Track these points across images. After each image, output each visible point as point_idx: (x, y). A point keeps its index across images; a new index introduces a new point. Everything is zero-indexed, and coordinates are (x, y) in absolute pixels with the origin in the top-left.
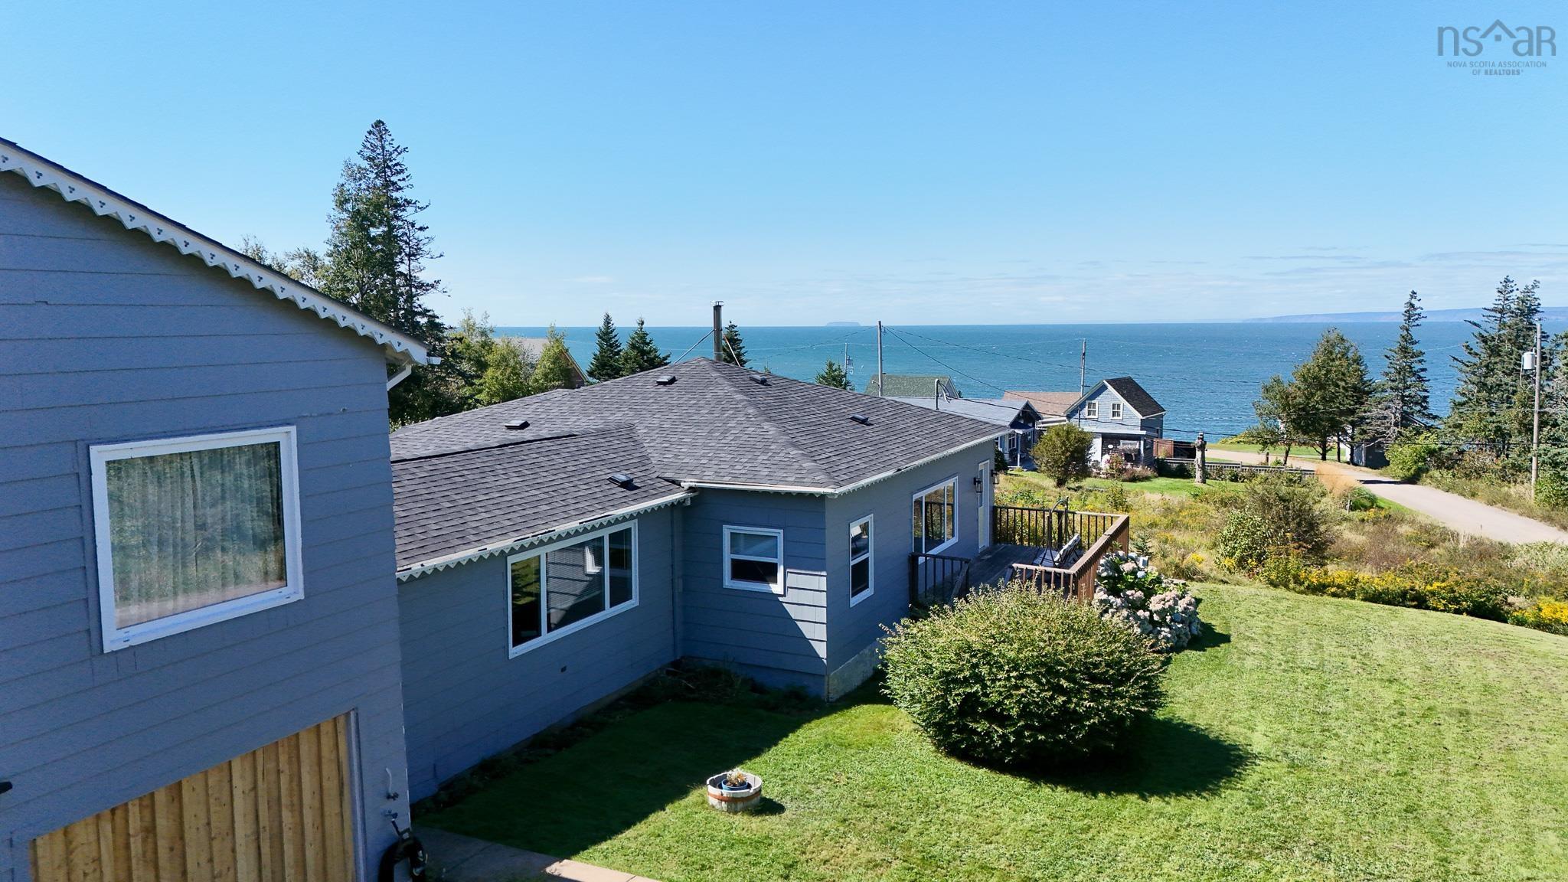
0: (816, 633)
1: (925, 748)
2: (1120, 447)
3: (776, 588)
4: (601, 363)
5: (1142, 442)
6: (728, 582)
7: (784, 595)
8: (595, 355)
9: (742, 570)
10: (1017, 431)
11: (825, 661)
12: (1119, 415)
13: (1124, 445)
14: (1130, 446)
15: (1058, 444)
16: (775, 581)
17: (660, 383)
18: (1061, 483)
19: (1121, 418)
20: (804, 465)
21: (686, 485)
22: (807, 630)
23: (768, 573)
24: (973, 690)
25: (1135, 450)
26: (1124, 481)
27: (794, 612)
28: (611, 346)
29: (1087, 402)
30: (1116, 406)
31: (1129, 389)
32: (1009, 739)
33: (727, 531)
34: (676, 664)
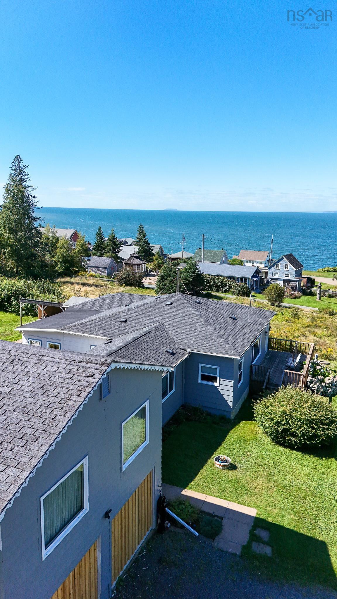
0: (229, 399)
1: (268, 441)
2: (290, 284)
3: (216, 384)
4: (97, 246)
5: (298, 283)
6: (200, 381)
7: (219, 387)
8: (95, 242)
9: (204, 378)
10: (254, 279)
11: (232, 408)
12: (287, 269)
13: (291, 284)
14: (293, 284)
15: (273, 291)
16: (216, 382)
17: (167, 305)
18: (273, 304)
19: (288, 270)
20: (226, 346)
21: (188, 351)
22: (226, 398)
23: (214, 379)
24: (287, 427)
25: (295, 286)
26: (291, 298)
27: (222, 392)
28: (101, 239)
29: (276, 263)
30: (287, 265)
31: (291, 258)
32: (297, 442)
33: (200, 365)
34: (182, 406)
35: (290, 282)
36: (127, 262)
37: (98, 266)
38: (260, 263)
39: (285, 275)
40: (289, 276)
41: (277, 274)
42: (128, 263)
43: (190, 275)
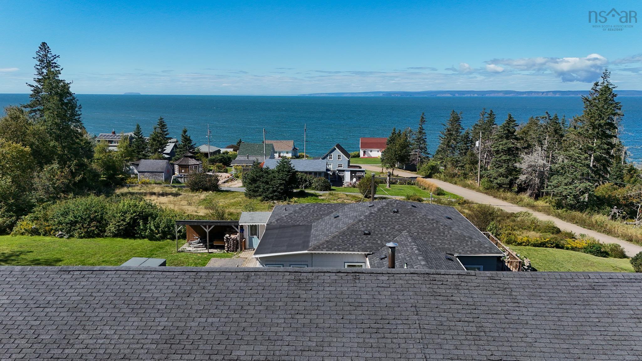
29: (329, 154)
30: (339, 156)
31: (343, 149)
35: (357, 173)
36: (181, 164)
37: (151, 171)
38: (287, 153)
39: (339, 165)
40: (343, 166)
41: (331, 164)
42: (183, 164)
43: (285, 174)
